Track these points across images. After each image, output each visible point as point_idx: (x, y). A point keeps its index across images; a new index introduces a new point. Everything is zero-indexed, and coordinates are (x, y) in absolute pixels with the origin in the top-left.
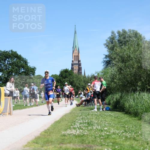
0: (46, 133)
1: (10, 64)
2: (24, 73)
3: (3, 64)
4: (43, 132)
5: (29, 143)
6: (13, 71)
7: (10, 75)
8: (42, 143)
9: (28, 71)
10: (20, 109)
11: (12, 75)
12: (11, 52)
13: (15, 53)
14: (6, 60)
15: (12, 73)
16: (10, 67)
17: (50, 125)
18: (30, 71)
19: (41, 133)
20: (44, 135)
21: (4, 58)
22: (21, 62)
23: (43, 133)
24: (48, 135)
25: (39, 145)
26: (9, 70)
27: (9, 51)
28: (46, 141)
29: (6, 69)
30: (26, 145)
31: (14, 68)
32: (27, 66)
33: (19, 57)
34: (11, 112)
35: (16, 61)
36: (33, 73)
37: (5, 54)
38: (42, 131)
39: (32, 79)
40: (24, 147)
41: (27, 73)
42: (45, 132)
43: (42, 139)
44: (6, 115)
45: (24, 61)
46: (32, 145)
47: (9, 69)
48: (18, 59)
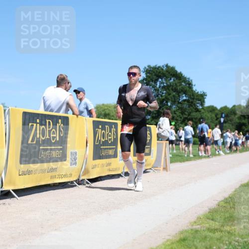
0: (228, 204)
1: (164, 87)
2: (186, 102)
3: (153, 87)
4: (222, 201)
5: (199, 218)
6: (168, 99)
7: (163, 106)
8: (222, 221)
9: (193, 99)
10: (181, 162)
11: (167, 105)
12: (165, 68)
13: (173, 69)
14: (157, 80)
15: (167, 102)
16: (165, 92)
17: (234, 190)
18: (196, 99)
19: (219, 203)
20: (225, 206)
21: (155, 77)
22: (182, 85)
23: (222, 203)
24: (231, 208)
25: (217, 223)
26: (163, 98)
27: (163, 66)
28: (228, 217)
29: (157, 96)
30: (195, 222)
31: (169, 94)
32: (192, 91)
33: (178, 76)
34: (167, 166)
35: (174, 83)
36: (201, 103)
37: (157, 71)
38: (220, 200)
39: (200, 112)
40: (192, 225)
41: (192, 102)
42: (226, 203)
43: (222, 214)
44: (160, 170)
45: (187, 82)
46: (206, 222)
47: (162, 96)
48: (177, 79)
